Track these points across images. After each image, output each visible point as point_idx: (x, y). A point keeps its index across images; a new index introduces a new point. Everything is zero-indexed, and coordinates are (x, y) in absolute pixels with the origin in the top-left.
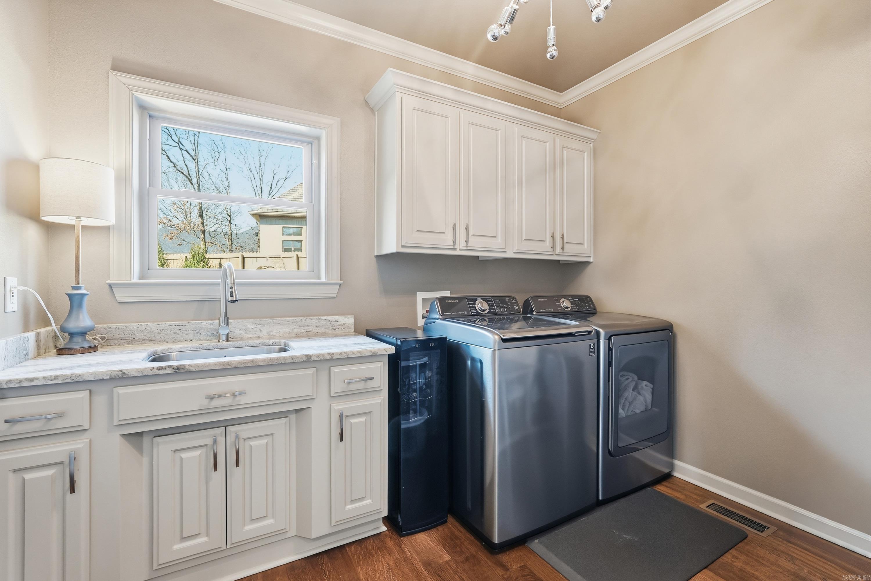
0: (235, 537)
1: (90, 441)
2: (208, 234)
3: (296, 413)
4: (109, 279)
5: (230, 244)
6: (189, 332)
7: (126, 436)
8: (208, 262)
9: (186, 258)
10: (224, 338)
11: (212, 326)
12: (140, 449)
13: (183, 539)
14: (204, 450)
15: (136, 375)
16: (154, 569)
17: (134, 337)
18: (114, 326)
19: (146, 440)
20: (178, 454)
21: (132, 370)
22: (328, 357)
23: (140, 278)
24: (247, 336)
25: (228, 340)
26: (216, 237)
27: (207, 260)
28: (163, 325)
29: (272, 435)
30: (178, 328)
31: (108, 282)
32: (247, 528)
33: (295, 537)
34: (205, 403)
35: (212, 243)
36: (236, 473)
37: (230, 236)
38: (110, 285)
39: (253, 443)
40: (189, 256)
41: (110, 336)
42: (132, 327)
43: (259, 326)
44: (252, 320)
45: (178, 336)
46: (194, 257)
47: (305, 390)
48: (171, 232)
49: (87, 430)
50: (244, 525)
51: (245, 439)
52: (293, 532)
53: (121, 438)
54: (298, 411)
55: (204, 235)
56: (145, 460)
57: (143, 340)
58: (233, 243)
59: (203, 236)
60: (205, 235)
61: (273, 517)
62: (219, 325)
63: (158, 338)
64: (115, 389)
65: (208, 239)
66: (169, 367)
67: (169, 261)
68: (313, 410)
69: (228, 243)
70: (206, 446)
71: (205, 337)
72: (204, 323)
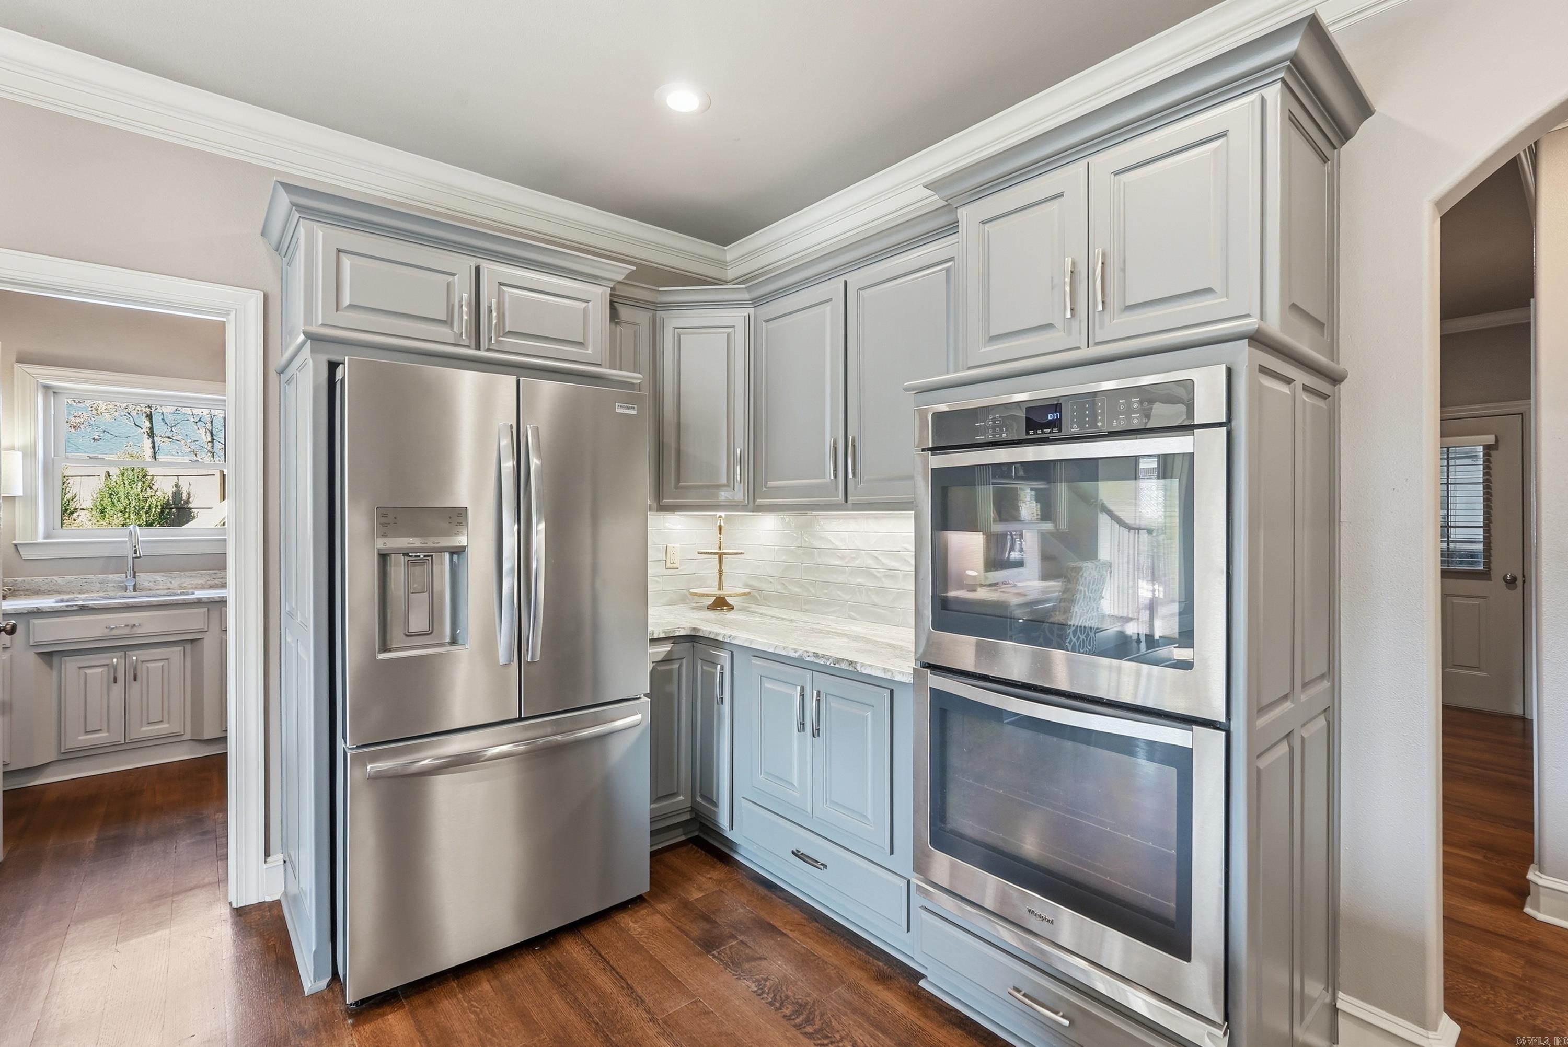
0: (133, 735)
1: (11, 656)
2: (161, 421)
3: (192, 643)
4: (15, 540)
5: (209, 439)
6: (95, 584)
7: (40, 654)
8: (153, 482)
9: (108, 475)
10: (131, 588)
11: (119, 579)
12: (50, 665)
13: (87, 733)
14: (105, 669)
15: (49, 610)
16: (62, 752)
17: (40, 588)
18: (20, 579)
19: (56, 660)
20: (82, 671)
21: (46, 607)
22: (218, 599)
23: (45, 538)
24: (157, 587)
25: (135, 590)
26: (178, 427)
27: (149, 478)
28: (68, 578)
29: (167, 659)
30: (85, 580)
31: (14, 542)
32: (144, 729)
33: (191, 741)
34: (106, 632)
35: (169, 438)
36: (135, 687)
37: (209, 426)
38: (16, 545)
39: (150, 665)
40: (115, 472)
41: (16, 588)
42: (36, 580)
43: (169, 579)
44: (162, 574)
45: (84, 588)
46: (123, 475)
47: (198, 624)
48: (76, 414)
49: (9, 648)
50: (141, 726)
51: (143, 662)
52: (188, 736)
53: (37, 656)
54: (192, 641)
55: (152, 424)
56: (55, 674)
57: (49, 591)
58: (214, 438)
59: (148, 424)
60: (152, 421)
61: (169, 723)
62: (126, 577)
63: (64, 590)
64: (31, 620)
65: (159, 428)
66: (76, 605)
67: (71, 480)
68: (205, 640)
69: (204, 437)
70: (107, 665)
71: (112, 589)
72: (111, 576)
